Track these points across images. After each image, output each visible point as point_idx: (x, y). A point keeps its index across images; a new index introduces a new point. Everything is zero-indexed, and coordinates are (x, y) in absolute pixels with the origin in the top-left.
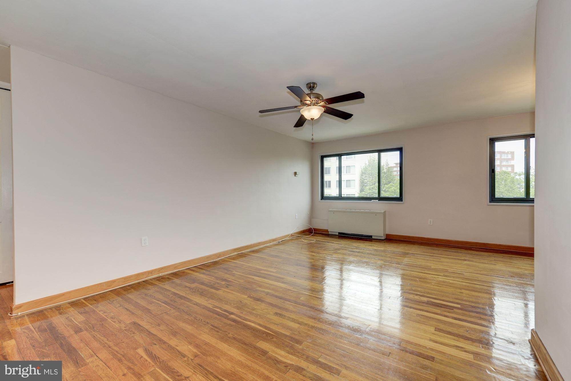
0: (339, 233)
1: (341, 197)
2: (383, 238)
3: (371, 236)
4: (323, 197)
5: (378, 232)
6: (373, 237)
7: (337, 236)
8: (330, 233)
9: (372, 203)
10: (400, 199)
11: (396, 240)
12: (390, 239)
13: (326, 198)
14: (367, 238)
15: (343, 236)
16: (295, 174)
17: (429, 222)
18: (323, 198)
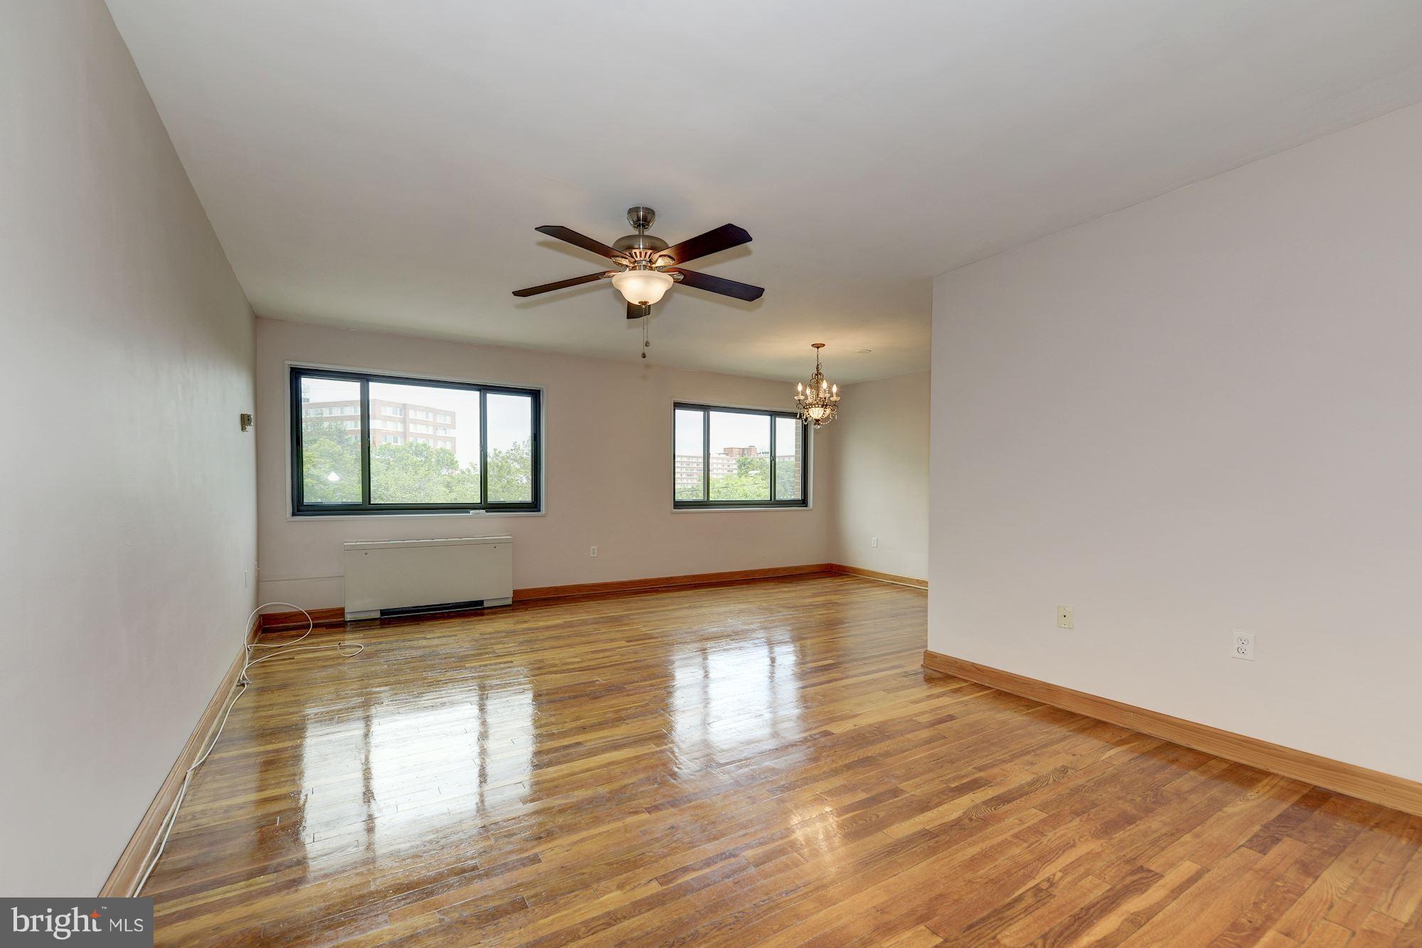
0: (383, 612)
1: (370, 504)
2: (509, 602)
3: (481, 602)
4: (300, 507)
5: (496, 590)
6: (486, 605)
7: (378, 622)
8: (348, 617)
9: (469, 517)
10: (534, 506)
11: (537, 601)
12: (525, 601)
13: (309, 508)
14: (471, 610)
15: (393, 618)
17: (592, 552)
18: (298, 511)
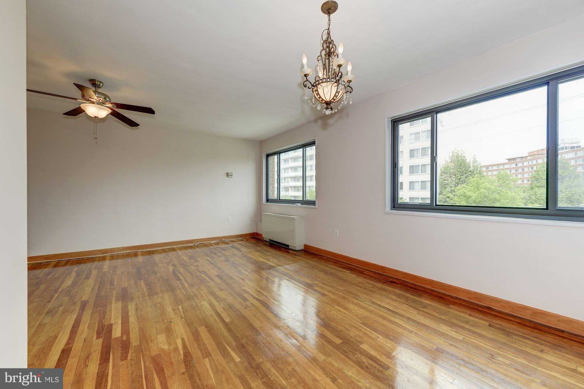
0: (270, 240)
1: (280, 199)
2: (297, 249)
3: (288, 246)
4: (268, 200)
6: (290, 247)
7: (268, 243)
8: (264, 239)
9: (295, 206)
14: (286, 248)
15: (272, 243)
16: (227, 175)
